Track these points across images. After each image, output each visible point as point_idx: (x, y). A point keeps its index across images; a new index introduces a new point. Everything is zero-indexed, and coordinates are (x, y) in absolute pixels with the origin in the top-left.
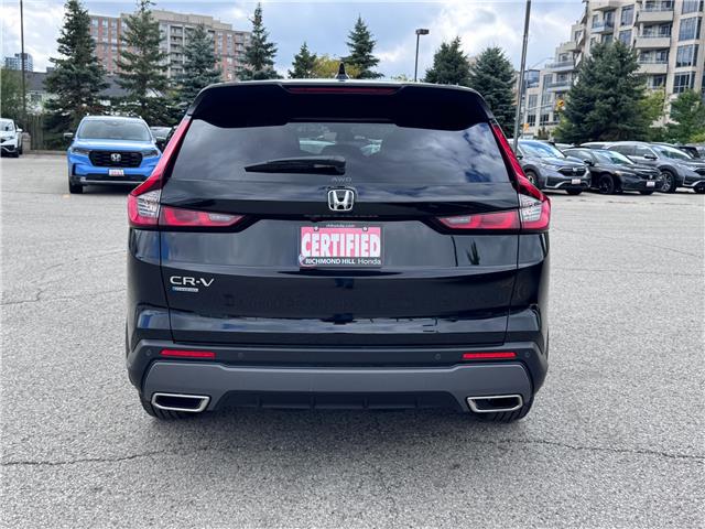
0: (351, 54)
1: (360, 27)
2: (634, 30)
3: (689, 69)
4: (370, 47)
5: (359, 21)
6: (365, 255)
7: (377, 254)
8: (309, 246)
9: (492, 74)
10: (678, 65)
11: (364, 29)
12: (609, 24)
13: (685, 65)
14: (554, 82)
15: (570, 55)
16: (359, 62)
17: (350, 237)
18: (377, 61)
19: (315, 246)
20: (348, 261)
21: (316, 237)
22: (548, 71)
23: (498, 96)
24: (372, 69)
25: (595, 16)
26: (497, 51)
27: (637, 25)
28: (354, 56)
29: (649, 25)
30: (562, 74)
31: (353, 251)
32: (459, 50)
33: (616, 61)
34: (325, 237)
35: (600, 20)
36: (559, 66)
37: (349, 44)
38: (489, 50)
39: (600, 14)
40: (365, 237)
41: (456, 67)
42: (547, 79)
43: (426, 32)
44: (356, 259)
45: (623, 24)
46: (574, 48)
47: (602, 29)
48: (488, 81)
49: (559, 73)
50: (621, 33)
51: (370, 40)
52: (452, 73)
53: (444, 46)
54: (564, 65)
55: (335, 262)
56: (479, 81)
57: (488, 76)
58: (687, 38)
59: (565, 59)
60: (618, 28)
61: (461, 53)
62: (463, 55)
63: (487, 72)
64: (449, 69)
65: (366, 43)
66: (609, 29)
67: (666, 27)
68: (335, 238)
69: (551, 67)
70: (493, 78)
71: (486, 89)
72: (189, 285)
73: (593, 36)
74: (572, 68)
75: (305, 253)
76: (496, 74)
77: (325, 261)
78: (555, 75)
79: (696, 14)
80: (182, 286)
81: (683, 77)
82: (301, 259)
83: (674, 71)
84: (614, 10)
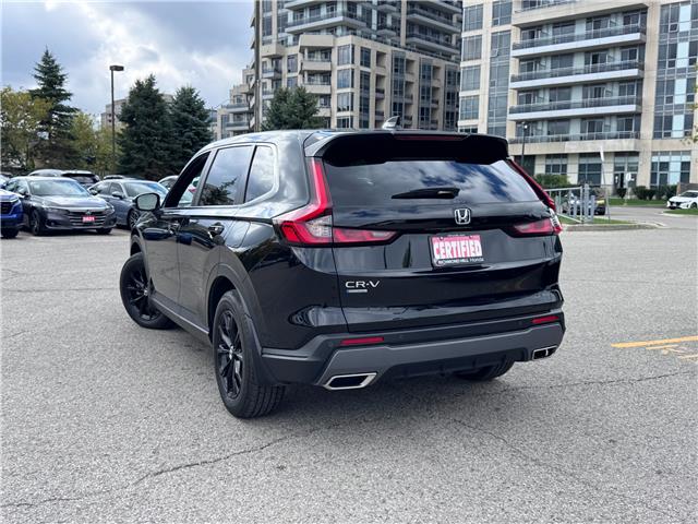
0: (40, 87)
1: (47, 59)
2: (300, 77)
3: (348, 114)
4: (61, 80)
5: (47, 54)
6: (473, 255)
7: (480, 254)
8: (439, 252)
9: (190, 112)
10: (339, 110)
11: (53, 61)
12: (277, 70)
13: (344, 110)
14: (231, 121)
15: (244, 97)
16: (51, 96)
17: (463, 243)
18: (70, 95)
19: (442, 251)
20: (463, 261)
21: (442, 244)
22: (224, 112)
23: (197, 134)
24: (65, 103)
25: (264, 63)
26: (191, 91)
27: (302, 72)
28: (43, 89)
29: (312, 74)
30: (238, 115)
31: (466, 253)
32: (154, 88)
33: (300, 106)
34: (447, 244)
35: (269, 66)
36: (235, 107)
37: (36, 77)
38: (183, 89)
39: (268, 61)
40: (471, 242)
41: (154, 104)
42: (225, 118)
43: (121, 69)
44: (469, 259)
45: (289, 71)
46: (247, 90)
47: (272, 75)
48: (186, 120)
49: (235, 114)
50: (289, 79)
51: (61, 73)
52: (150, 110)
53: (138, 83)
54: (239, 106)
55: (456, 261)
56: (176, 119)
57: (185, 114)
58: (345, 87)
59: (239, 100)
60: (286, 75)
61: (157, 90)
62: (160, 92)
63: (184, 111)
64: (147, 106)
65: (56, 77)
66: (278, 75)
67: (326, 76)
68: (454, 244)
69: (228, 107)
70: (191, 117)
71: (186, 127)
72: (360, 287)
73: (264, 81)
74: (247, 109)
75: (437, 257)
76: (193, 112)
77: (449, 262)
78: (231, 116)
79: (349, 66)
80: (356, 288)
81: (344, 120)
82: (435, 261)
83: (337, 115)
84: (280, 58)
